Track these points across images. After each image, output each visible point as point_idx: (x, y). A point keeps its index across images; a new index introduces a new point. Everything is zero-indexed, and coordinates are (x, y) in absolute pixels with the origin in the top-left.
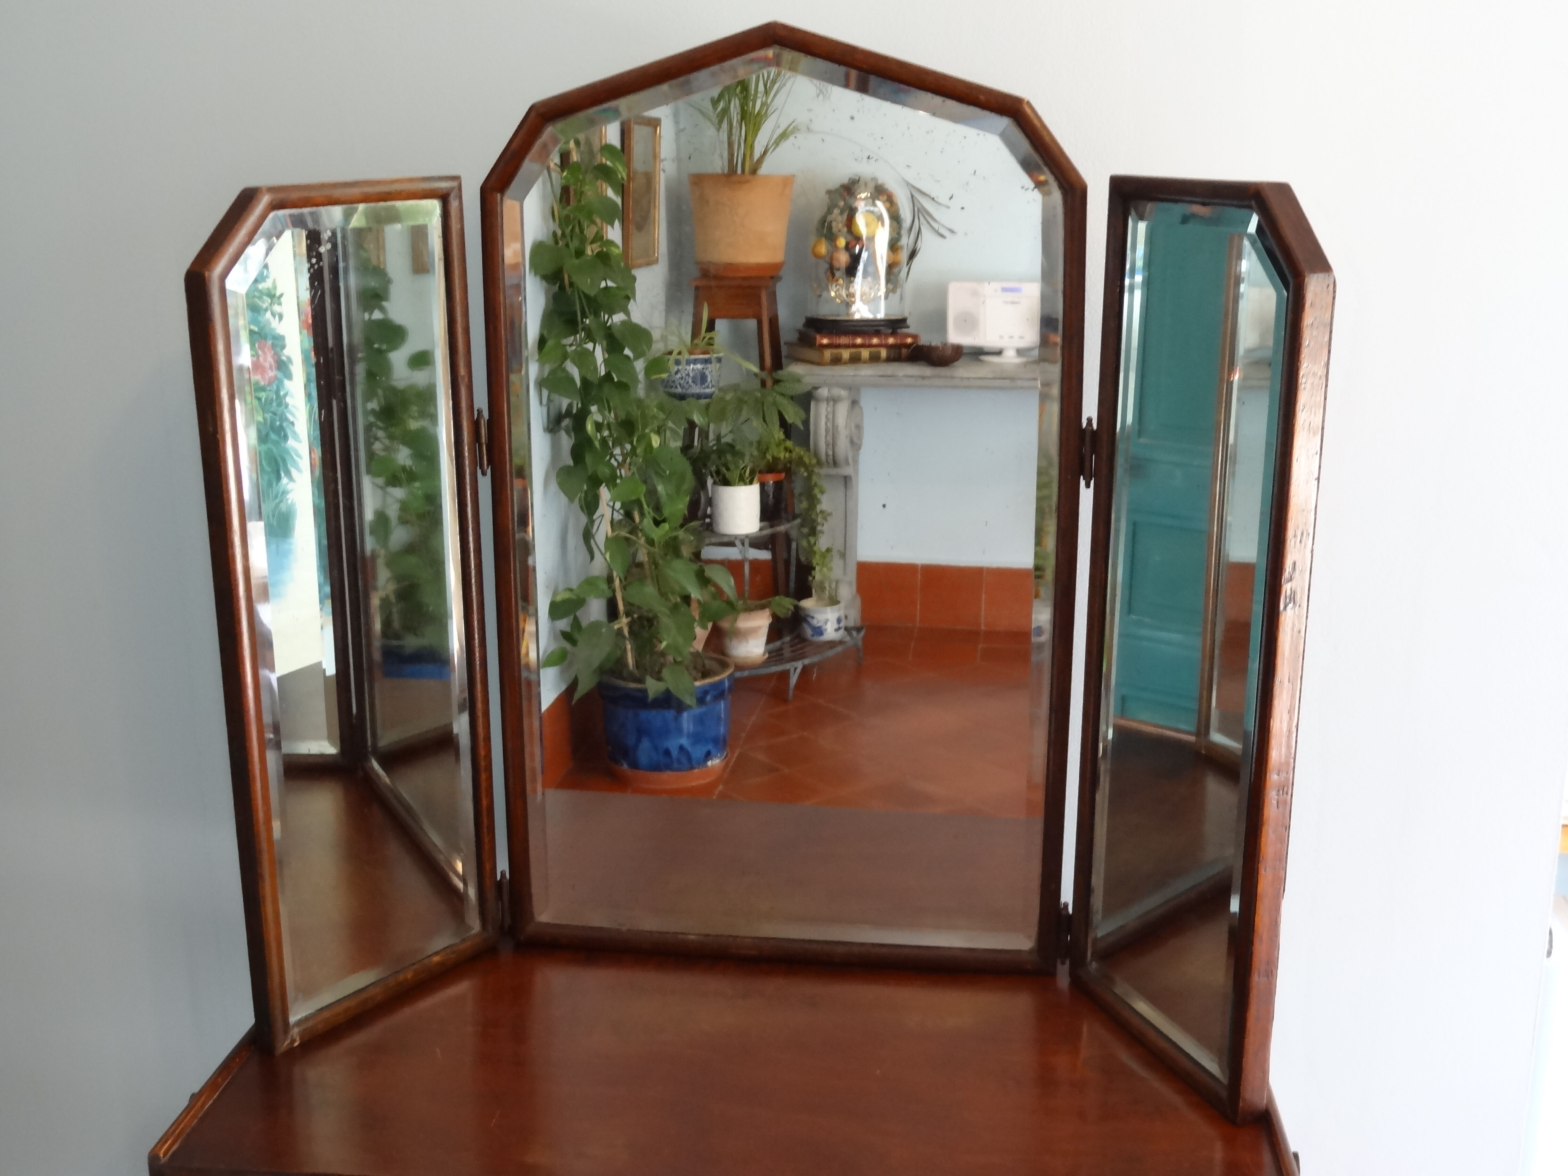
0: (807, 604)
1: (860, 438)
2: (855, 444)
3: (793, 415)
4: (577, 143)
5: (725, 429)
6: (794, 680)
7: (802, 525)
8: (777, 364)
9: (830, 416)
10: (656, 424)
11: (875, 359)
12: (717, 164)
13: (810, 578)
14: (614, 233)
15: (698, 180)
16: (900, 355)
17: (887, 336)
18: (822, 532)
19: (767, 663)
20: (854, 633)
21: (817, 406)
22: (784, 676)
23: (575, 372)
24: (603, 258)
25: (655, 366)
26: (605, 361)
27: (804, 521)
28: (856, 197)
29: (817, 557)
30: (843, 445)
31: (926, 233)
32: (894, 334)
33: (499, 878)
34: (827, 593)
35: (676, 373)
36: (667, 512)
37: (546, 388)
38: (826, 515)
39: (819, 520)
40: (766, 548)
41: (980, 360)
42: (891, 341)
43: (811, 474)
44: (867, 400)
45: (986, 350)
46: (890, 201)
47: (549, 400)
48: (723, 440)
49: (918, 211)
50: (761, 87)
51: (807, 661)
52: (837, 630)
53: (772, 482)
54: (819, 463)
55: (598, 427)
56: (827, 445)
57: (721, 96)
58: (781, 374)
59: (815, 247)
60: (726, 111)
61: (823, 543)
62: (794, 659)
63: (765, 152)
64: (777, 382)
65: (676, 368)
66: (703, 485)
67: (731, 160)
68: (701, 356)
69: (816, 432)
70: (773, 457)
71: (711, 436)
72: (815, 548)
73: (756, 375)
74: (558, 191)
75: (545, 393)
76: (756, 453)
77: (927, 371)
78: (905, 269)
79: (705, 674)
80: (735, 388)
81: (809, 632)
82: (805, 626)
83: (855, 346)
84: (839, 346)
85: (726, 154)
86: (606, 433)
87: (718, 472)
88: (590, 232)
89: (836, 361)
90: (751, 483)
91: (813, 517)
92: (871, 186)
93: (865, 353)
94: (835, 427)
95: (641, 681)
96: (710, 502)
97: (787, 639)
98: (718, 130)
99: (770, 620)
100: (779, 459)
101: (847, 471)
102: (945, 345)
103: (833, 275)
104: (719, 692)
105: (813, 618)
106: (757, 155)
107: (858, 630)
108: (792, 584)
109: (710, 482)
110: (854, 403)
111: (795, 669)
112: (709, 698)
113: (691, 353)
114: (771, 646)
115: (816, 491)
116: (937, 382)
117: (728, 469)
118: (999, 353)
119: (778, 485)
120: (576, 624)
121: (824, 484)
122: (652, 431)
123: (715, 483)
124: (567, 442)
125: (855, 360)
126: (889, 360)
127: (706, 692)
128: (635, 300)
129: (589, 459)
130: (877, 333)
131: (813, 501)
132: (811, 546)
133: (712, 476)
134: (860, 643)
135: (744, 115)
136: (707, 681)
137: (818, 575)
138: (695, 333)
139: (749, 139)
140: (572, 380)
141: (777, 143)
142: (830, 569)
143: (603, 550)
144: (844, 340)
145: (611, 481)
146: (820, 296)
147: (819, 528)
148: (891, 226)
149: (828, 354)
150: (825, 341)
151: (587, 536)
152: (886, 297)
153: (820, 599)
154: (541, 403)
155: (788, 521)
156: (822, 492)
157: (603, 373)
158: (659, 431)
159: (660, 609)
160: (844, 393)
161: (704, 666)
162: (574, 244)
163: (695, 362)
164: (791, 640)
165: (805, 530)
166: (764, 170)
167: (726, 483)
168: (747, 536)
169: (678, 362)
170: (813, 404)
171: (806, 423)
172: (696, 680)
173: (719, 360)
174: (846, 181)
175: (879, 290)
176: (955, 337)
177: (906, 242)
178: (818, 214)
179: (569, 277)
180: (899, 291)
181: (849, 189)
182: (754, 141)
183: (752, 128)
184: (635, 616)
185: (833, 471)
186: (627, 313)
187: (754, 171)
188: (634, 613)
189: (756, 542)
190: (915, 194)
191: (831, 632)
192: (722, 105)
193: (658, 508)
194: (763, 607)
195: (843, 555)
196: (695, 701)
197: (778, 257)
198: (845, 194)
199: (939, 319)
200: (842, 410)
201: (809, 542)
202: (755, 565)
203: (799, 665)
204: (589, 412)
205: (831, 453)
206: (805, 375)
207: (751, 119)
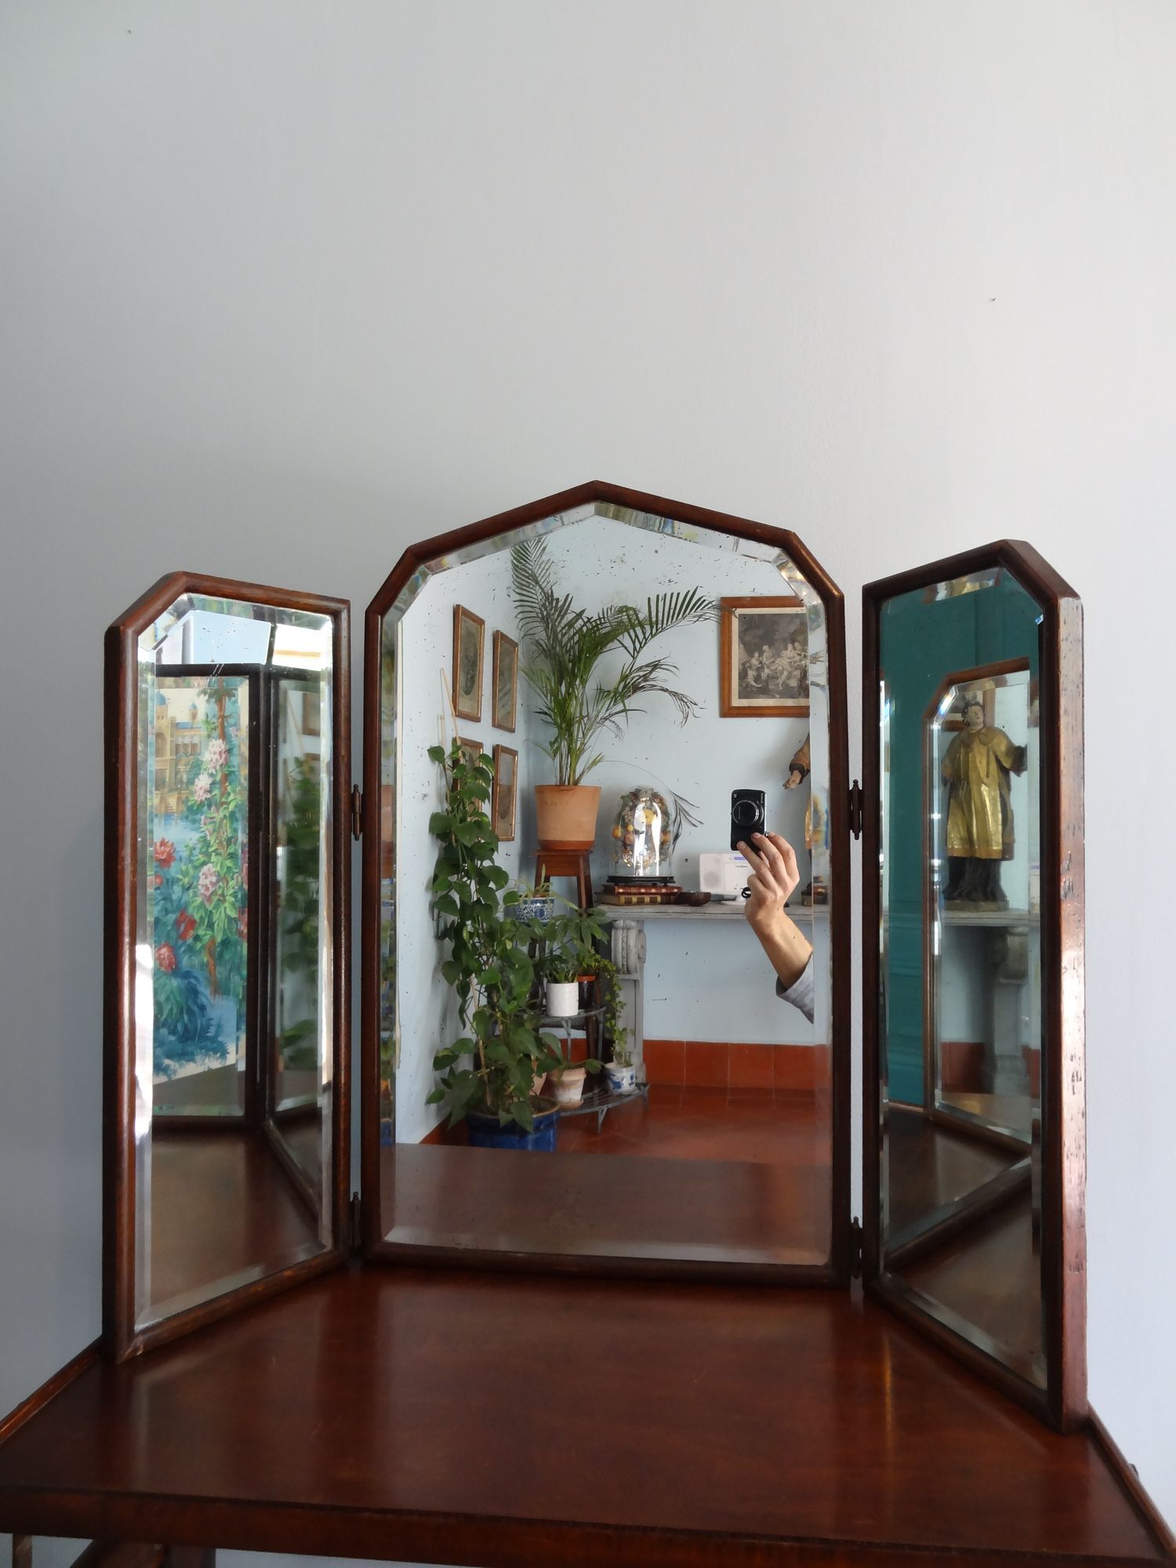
0: (610, 1066)
1: (645, 955)
2: (641, 959)
3: (600, 935)
4: (464, 754)
5: (556, 946)
6: (601, 1118)
7: (606, 1012)
8: (590, 904)
9: (625, 939)
10: (511, 934)
11: (653, 902)
12: (553, 780)
13: (612, 1049)
14: (486, 808)
15: (541, 790)
16: (670, 899)
17: (661, 888)
18: (620, 1017)
19: (582, 1107)
20: (642, 1088)
21: (616, 932)
22: (595, 1115)
23: (456, 897)
24: (479, 825)
25: (511, 897)
26: (477, 890)
27: (608, 1008)
28: (639, 800)
29: (617, 1034)
30: (633, 958)
31: (684, 823)
32: (665, 886)
33: (351, 1200)
34: (623, 1059)
35: (525, 909)
36: (515, 993)
37: (437, 908)
38: (622, 1005)
39: (618, 1009)
40: (583, 1029)
41: (723, 904)
42: (664, 891)
43: (612, 977)
44: (648, 930)
45: (724, 897)
46: (661, 802)
47: (439, 917)
48: (554, 953)
49: (680, 810)
50: (581, 735)
51: (610, 1106)
52: (630, 1084)
53: (586, 982)
54: (618, 971)
55: (471, 935)
56: (623, 957)
57: (556, 740)
58: (591, 910)
59: (614, 830)
60: (559, 748)
61: (620, 1025)
62: (601, 1104)
63: (583, 772)
64: (590, 915)
65: (524, 906)
66: (541, 983)
67: (561, 778)
68: (540, 898)
69: (615, 950)
70: (587, 965)
71: (547, 951)
72: (615, 1028)
73: (576, 911)
74: (451, 782)
75: (436, 911)
76: (576, 963)
77: (688, 909)
78: (672, 847)
79: (539, 1110)
80: (562, 917)
81: (611, 1085)
82: (610, 1082)
83: (640, 894)
84: (630, 894)
85: (558, 776)
86: (476, 940)
87: (551, 975)
88: (470, 809)
89: (628, 903)
90: (572, 982)
91: (614, 1006)
92: (650, 792)
93: (647, 899)
94: (628, 946)
95: (496, 1114)
96: (545, 995)
97: (597, 1091)
98: (554, 760)
99: (585, 1076)
100: (591, 967)
101: (634, 976)
102: (699, 893)
103: (626, 849)
104: (550, 1125)
105: (614, 1075)
106: (577, 776)
107: (645, 1085)
108: (600, 1053)
109: (545, 981)
110: (640, 931)
111: (602, 1111)
112: (542, 1127)
113: (534, 897)
114: (586, 1096)
115: (616, 988)
116: (695, 916)
117: (557, 973)
118: (734, 898)
119: (590, 984)
120: (452, 1072)
121: (621, 984)
122: (507, 938)
123: (549, 982)
124: (449, 944)
125: (641, 902)
126: (662, 903)
127: (541, 1123)
128: (497, 851)
129: (464, 957)
130: (654, 886)
131: (614, 995)
132: (613, 1026)
133: (547, 977)
134: (646, 1095)
135: (570, 750)
136: (541, 1114)
137: (617, 1048)
138: (537, 883)
139: (573, 765)
140: (454, 902)
141: (590, 768)
142: (626, 1042)
143: (471, 1021)
144: (633, 890)
145: (479, 972)
146: (617, 862)
147: (617, 1014)
148: (662, 818)
149: (623, 898)
150: (621, 891)
151: (462, 1011)
152: (660, 864)
153: (619, 1063)
154: (433, 919)
155: (597, 1009)
156: (620, 989)
157: (475, 899)
158: (511, 940)
159: (512, 1063)
160: (633, 924)
161: (539, 1105)
162: (459, 815)
163: (536, 902)
164: (599, 1092)
165: (609, 1016)
166: (582, 783)
167: (556, 981)
168: (570, 1018)
170: (613, 932)
171: (609, 942)
172: (533, 1114)
173: (552, 901)
174: (634, 790)
175: (655, 858)
176: (704, 888)
177: (672, 829)
178: (615, 813)
179: (455, 836)
180: (668, 859)
181: (635, 796)
182: (575, 766)
183: (574, 759)
184: (493, 1068)
185: (627, 977)
186: (492, 860)
187: (576, 783)
188: (492, 1066)
189: (576, 1024)
190: (677, 799)
191: (626, 1086)
192: (556, 745)
193: (510, 993)
194: (580, 1066)
195: (634, 1033)
196: (533, 1129)
197: (591, 838)
198: (633, 798)
199: (695, 878)
200: (633, 935)
201: (611, 1023)
202: (575, 1042)
203: (605, 1108)
204: (466, 925)
205: (625, 963)
206: (609, 912)
207: (574, 753)
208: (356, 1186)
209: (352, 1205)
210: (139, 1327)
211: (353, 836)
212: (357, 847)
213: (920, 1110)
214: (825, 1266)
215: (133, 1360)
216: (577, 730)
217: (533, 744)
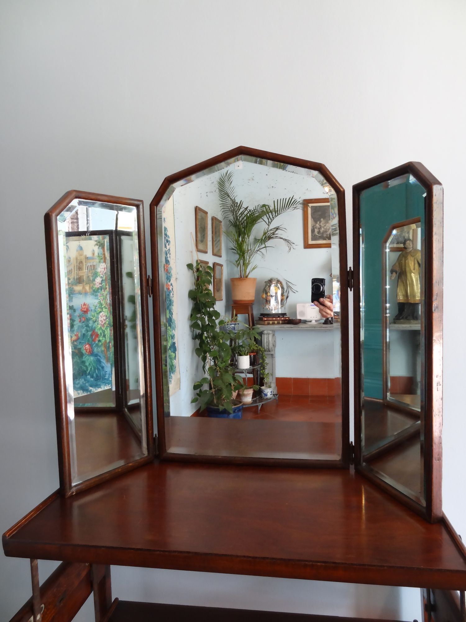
0: (263, 388)
1: (276, 344)
2: (274, 346)
3: (258, 337)
4: (201, 266)
5: (240, 341)
6: (260, 408)
7: (261, 367)
8: (253, 325)
9: (267, 338)
10: (222, 337)
11: (278, 323)
12: (238, 276)
13: (263, 381)
14: (211, 287)
15: (233, 280)
16: (285, 322)
17: (281, 318)
18: (266, 368)
19: (252, 403)
20: (275, 396)
22: (257, 406)
23: (200, 323)
24: (208, 294)
25: (221, 322)
26: (208, 320)
27: (261, 366)
28: (272, 283)
29: (265, 375)
30: (271, 346)
31: (290, 292)
32: (283, 317)
33: (154, 437)
34: (268, 385)
35: (227, 327)
36: (224, 360)
38: (267, 364)
39: (266, 365)
40: (252, 374)
41: (306, 324)
42: (282, 319)
43: (263, 353)
44: (277, 334)
45: (307, 321)
46: (281, 283)
47: (193, 331)
48: (240, 344)
49: (288, 287)
50: (248, 258)
51: (263, 403)
52: (271, 395)
53: (252, 355)
54: (265, 351)
55: (206, 338)
56: (267, 346)
57: (238, 260)
58: (254, 327)
59: (262, 296)
60: (239, 263)
61: (266, 372)
62: (259, 402)
63: (249, 272)
64: (253, 329)
66: (235, 356)
67: (241, 275)
68: (234, 323)
69: (264, 343)
70: (253, 348)
71: (237, 343)
73: (248, 327)
74: (196, 277)
75: (192, 328)
76: (248, 348)
77: (292, 326)
78: (285, 301)
79: (235, 405)
80: (242, 330)
81: (263, 395)
82: (263, 394)
83: (273, 320)
84: (269, 320)
85: (240, 274)
86: (208, 339)
87: (239, 353)
88: (204, 288)
89: (269, 324)
90: (247, 355)
91: (264, 364)
92: (276, 280)
93: (276, 322)
94: (269, 341)
95: (218, 406)
96: (237, 361)
97: (258, 397)
98: (237, 268)
99: (253, 392)
100: (254, 349)
101: (272, 353)
102: (297, 319)
103: (267, 302)
104: (239, 410)
105: (264, 391)
106: (247, 275)
107: (277, 395)
108: (259, 383)
110: (274, 335)
111: (260, 405)
112: (236, 411)
113: (231, 322)
114: (253, 399)
115: (264, 357)
116: (295, 328)
117: (241, 352)
118: (311, 322)
119: (254, 356)
120: (200, 390)
121: (266, 356)
123: (238, 355)
124: (198, 341)
125: (273, 324)
126: (282, 324)
127: (235, 410)
128: (216, 305)
129: (203, 346)
130: (279, 317)
131: (264, 360)
133: (237, 354)
134: (277, 399)
135: (244, 264)
137: (266, 381)
138: (232, 317)
139: (245, 269)
140: (199, 325)
141: (252, 271)
142: (269, 379)
143: (208, 371)
144: (270, 319)
145: (210, 352)
146: (264, 308)
148: (281, 290)
149: (266, 322)
150: (266, 319)
151: (204, 367)
152: (281, 308)
153: (266, 386)
154: (191, 332)
155: (257, 366)
156: (266, 358)
157: (207, 323)
158: (222, 339)
159: (224, 387)
160: (271, 332)
161: (235, 403)
162: (200, 291)
163: (232, 324)
165: (262, 368)
166: (249, 276)
167: (241, 355)
168: (246, 369)
169: (228, 325)
170: (263, 335)
171: (261, 339)
172: (233, 406)
173: (238, 324)
174: (270, 279)
175: (279, 306)
176: (299, 317)
177: (285, 294)
178: (263, 288)
179: (199, 299)
180: (284, 306)
181: (270, 281)
182: (246, 270)
183: (246, 267)
184: (216, 389)
185: (269, 353)
186: (214, 308)
187: (247, 277)
189: (249, 371)
190: (287, 282)
191: (269, 395)
192: (238, 262)
193: (222, 360)
194: (251, 388)
195: (272, 375)
196: (232, 412)
197: (253, 298)
198: (269, 282)
199: (295, 314)
200: (271, 336)
201: (263, 371)
202: (249, 378)
203: (261, 404)
204: (204, 334)
205: (268, 348)
206: (261, 328)
207: (246, 265)
208: (156, 432)
209: (154, 439)
210: (73, 484)
211: (149, 296)
212: (150, 300)
213: (381, 401)
214: (340, 460)
215: (72, 496)
216: (247, 256)
217: (229, 262)
